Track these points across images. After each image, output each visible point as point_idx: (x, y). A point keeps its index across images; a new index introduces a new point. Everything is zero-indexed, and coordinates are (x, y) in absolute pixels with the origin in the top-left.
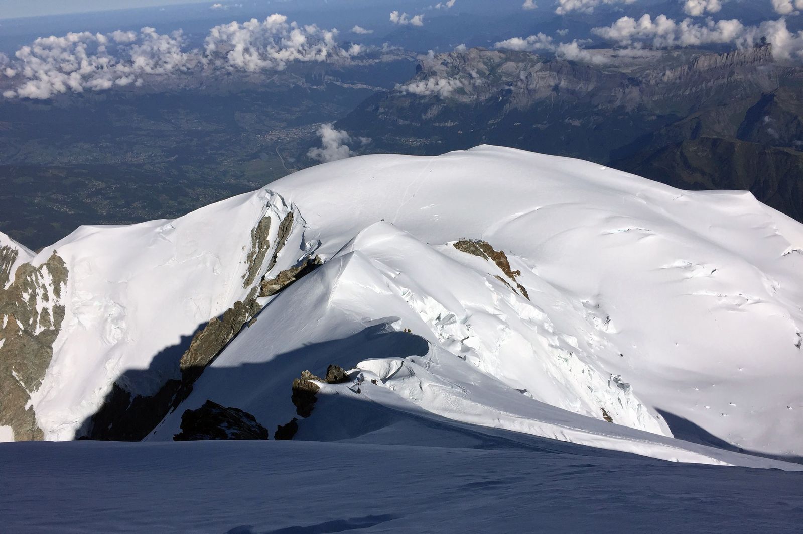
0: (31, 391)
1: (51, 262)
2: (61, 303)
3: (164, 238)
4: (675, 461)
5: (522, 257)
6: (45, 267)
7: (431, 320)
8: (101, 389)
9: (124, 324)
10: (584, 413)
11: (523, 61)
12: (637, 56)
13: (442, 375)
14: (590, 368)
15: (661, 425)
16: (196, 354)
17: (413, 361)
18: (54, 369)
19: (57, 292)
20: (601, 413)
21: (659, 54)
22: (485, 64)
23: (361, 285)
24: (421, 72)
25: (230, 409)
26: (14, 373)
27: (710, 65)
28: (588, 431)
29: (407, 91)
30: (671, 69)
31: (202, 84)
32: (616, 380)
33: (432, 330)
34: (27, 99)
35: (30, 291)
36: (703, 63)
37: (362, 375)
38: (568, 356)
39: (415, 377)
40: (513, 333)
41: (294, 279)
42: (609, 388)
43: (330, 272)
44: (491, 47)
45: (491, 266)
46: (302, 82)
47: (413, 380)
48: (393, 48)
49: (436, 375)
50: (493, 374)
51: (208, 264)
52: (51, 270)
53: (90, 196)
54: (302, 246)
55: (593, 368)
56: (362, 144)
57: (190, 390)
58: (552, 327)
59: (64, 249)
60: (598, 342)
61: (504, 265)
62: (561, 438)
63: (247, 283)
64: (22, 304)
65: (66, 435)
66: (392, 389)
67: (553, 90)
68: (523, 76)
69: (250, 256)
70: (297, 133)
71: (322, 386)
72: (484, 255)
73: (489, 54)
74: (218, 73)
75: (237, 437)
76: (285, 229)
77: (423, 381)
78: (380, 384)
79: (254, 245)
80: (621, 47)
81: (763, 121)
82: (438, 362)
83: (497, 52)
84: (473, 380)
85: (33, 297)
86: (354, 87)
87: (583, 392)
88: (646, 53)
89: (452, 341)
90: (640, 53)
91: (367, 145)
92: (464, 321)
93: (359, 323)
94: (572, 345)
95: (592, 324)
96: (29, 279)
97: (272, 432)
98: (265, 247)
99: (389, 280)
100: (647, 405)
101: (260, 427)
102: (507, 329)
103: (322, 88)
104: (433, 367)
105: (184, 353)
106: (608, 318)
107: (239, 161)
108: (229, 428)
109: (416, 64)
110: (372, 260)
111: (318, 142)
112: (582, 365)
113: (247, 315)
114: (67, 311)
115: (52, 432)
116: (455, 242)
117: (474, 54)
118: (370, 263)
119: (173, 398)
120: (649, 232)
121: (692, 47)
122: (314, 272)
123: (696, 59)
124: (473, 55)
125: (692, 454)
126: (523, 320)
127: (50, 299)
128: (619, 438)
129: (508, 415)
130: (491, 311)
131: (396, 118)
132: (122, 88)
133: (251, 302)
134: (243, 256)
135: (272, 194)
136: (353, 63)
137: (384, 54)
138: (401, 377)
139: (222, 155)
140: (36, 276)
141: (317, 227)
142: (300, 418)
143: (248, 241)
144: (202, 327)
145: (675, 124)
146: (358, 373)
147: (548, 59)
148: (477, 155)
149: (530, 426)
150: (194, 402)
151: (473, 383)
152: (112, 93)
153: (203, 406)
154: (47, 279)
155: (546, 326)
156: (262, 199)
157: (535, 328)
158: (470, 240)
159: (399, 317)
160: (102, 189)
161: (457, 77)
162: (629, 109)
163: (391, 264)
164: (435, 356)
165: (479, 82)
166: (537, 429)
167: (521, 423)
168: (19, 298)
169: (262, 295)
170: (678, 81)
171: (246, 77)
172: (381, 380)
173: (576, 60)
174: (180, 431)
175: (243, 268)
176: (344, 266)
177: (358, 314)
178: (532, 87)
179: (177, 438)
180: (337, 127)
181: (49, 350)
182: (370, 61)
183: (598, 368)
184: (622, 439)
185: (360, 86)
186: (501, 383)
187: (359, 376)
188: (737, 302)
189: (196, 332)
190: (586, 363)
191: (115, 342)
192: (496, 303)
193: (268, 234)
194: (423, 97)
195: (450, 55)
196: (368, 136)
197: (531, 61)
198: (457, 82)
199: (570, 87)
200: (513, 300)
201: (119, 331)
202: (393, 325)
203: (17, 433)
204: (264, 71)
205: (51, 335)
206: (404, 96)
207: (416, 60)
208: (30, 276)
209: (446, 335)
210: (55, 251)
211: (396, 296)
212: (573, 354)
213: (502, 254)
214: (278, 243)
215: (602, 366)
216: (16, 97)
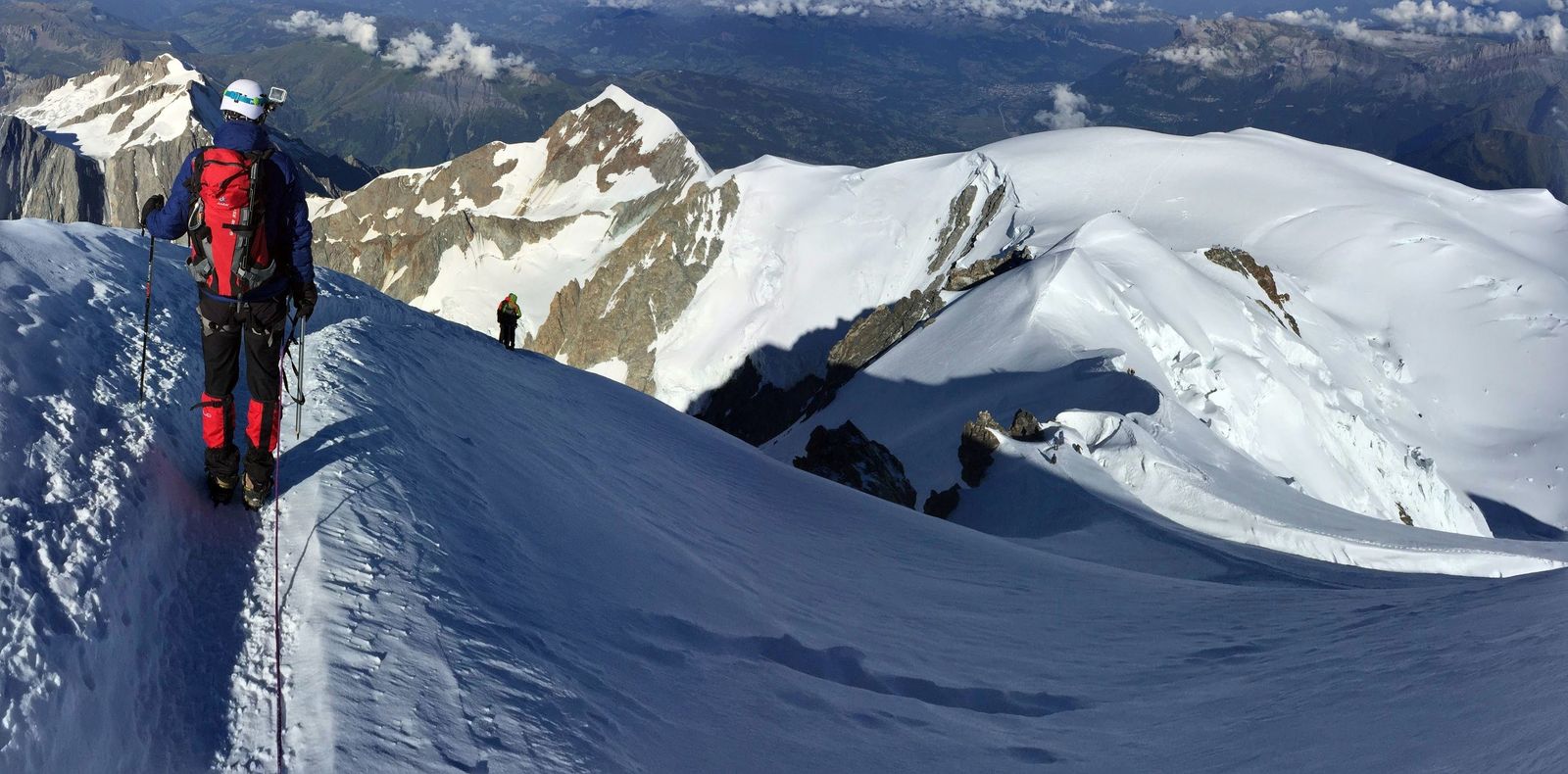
0: (660, 330)
1: (726, 188)
2: (722, 237)
3: (849, 190)
4: (1498, 576)
5: (1292, 275)
6: (719, 190)
7: (1167, 359)
8: (731, 357)
9: (778, 285)
10: (1373, 514)
11: (1297, 37)
12: (1421, 40)
13: (1175, 448)
14: (1380, 439)
15: (1476, 518)
16: (850, 348)
17: (1136, 421)
18: (690, 314)
19: (722, 222)
20: (1397, 511)
21: (1443, 40)
22: (1255, 36)
23: (1078, 297)
24: (1181, 39)
25: (874, 442)
26: (651, 302)
27: (1495, 55)
28: (1379, 544)
29: (1162, 57)
30: (1456, 56)
31: (930, 23)
32: (1415, 455)
33: (1167, 374)
34: (754, 15)
35: (696, 214)
36: (1488, 52)
37: (1061, 433)
38: (1351, 422)
39: (1136, 448)
40: (1277, 385)
41: (992, 273)
42: (1406, 470)
43: (1040, 272)
44: (1261, 19)
45: (1251, 286)
46: (1041, 35)
47: (1133, 453)
48: (1150, 8)
49: (1167, 449)
50: (1248, 451)
51: (892, 233)
52: (723, 197)
53: (784, 124)
54: (1010, 232)
55: (1384, 439)
56: (1102, 113)
57: (831, 398)
58: (1331, 377)
59: (744, 177)
60: (1390, 397)
61: (1269, 286)
62: (1343, 561)
63: (933, 268)
64: (684, 223)
65: (679, 402)
66: (1102, 464)
67: (1331, 71)
68: (1297, 53)
69: (943, 233)
70: (1027, 91)
71: (1004, 442)
72: (1243, 270)
73: (1259, 25)
74: (950, 14)
75: (874, 490)
76: (992, 205)
77: (1147, 456)
78: (1085, 452)
79: (951, 219)
80: (1403, 30)
81: (1552, 112)
82: (1172, 427)
83: (1268, 25)
84: (1220, 460)
85: (697, 220)
86: (1100, 46)
87: (1370, 476)
88: (1429, 38)
89: (1193, 394)
90: (1423, 38)
91: (1108, 115)
92: (1213, 365)
93: (1068, 352)
94: (1356, 404)
95: (1381, 371)
96: (699, 199)
97: (922, 498)
98: (964, 224)
99: (1116, 295)
100: (1456, 491)
101: (907, 484)
102: (1270, 380)
103: (1063, 43)
104: (1164, 434)
105: (836, 344)
106: (1400, 361)
107: (953, 113)
108: (867, 472)
109: (1176, 28)
110: (1097, 264)
111: (1049, 105)
112: (1369, 435)
113: (925, 311)
114: (725, 248)
115: (665, 391)
116: (1208, 249)
117: (1242, 23)
118: (1093, 267)
119: (810, 401)
120: (1445, 242)
121: (1475, 35)
122: (1020, 268)
123: (1480, 48)
124: (1241, 25)
125: (1518, 558)
126: (1290, 366)
127: (712, 229)
128: (1422, 552)
129: (1266, 523)
130: (1249, 351)
131: (1145, 86)
132: (845, 16)
133: (933, 294)
134: (934, 230)
135: (984, 159)
136: (1103, 20)
137: (1140, 14)
138: (1116, 445)
139: (936, 104)
140: (707, 199)
141: (1031, 209)
142: (964, 485)
143: (945, 212)
144: (866, 313)
145: (1465, 115)
146: (1057, 429)
147: (1325, 37)
148: (1240, 139)
149: (1298, 540)
150: (830, 418)
151: (1218, 466)
152: (835, 20)
153: (841, 427)
154: (716, 205)
155: (1322, 375)
156: (972, 163)
157: (1307, 379)
158: (1227, 249)
159: (1124, 350)
160: (798, 119)
161: (1222, 47)
162: (1415, 96)
163: (1121, 272)
164: (1167, 417)
165: (1246, 55)
166: (1308, 544)
167: (1284, 536)
168: (683, 218)
169: (948, 288)
170: (1464, 70)
171: (980, 22)
172: (1088, 446)
173: (1356, 40)
174: (804, 454)
175: (931, 247)
176: (1059, 267)
177: (1068, 338)
178: (1306, 65)
179: (799, 463)
180: (1074, 90)
181: (693, 288)
182: (1123, 20)
183: (1391, 437)
184: (1427, 551)
185: (1107, 46)
186: (1258, 466)
187: (1057, 435)
188: (1549, 324)
189: (857, 318)
190: (1375, 431)
191: (762, 303)
192: (1257, 340)
193: (970, 208)
194: (1180, 66)
195: (1215, 22)
196: (1110, 104)
197: (1307, 37)
198: (1222, 53)
199: (1350, 69)
200: (1279, 335)
201: (771, 289)
202: (1113, 360)
203: (630, 376)
204: (1001, 18)
205: (701, 270)
206: (1157, 63)
207: (1176, 24)
208: (701, 197)
209: (1185, 385)
210: (733, 177)
211: (1122, 319)
212: (1358, 418)
213: (1266, 269)
214: (981, 222)
215: (1396, 434)
216: (746, 12)
